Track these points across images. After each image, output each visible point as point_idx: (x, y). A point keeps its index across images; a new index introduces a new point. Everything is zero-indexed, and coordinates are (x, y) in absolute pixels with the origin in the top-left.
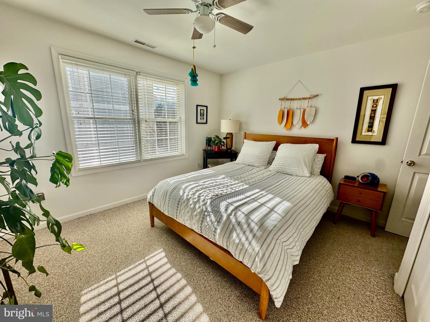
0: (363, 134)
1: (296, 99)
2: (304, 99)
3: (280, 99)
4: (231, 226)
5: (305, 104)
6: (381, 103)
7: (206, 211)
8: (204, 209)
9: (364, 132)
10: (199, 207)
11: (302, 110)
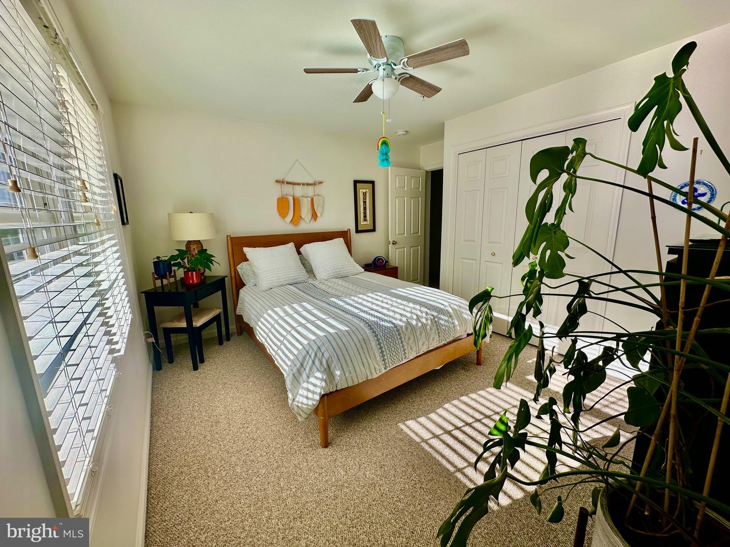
0: (362, 223)
1: (299, 184)
2: (308, 184)
3: (277, 181)
4: (458, 312)
5: (310, 191)
6: (368, 195)
7: (434, 318)
8: (432, 318)
9: (362, 222)
10: (427, 320)
11: (309, 199)
